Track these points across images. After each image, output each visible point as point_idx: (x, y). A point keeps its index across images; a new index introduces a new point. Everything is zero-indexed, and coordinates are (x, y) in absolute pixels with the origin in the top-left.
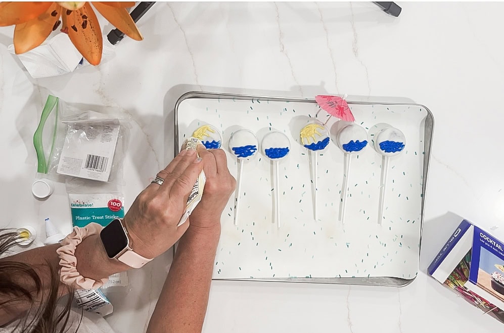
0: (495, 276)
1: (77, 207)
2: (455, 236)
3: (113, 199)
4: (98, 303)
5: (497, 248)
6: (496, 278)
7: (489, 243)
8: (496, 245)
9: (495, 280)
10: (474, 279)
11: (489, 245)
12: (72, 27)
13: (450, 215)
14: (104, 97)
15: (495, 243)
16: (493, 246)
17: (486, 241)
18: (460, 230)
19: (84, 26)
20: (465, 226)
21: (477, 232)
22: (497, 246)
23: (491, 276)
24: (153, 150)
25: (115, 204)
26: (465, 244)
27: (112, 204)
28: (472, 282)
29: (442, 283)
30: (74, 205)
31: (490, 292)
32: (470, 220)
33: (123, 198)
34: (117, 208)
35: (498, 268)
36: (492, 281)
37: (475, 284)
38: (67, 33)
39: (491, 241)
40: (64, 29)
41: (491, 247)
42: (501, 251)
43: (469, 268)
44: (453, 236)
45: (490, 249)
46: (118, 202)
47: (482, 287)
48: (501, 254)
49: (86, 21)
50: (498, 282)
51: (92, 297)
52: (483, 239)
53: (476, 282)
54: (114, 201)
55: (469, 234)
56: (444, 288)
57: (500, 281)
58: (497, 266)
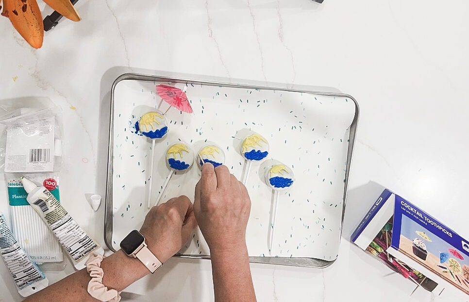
0: (416, 242)
1: (14, 186)
2: (377, 205)
3: (48, 178)
4: (34, 278)
5: (418, 216)
6: (417, 244)
7: (410, 211)
8: (416, 212)
9: (417, 246)
10: (396, 245)
11: (410, 213)
12: (13, 11)
13: (372, 185)
14: (40, 80)
15: (415, 211)
16: (414, 213)
17: (407, 209)
18: (382, 199)
19: (24, 9)
20: (386, 194)
21: (398, 200)
22: (418, 213)
23: (412, 242)
24: (86, 131)
25: (50, 183)
26: (387, 211)
27: (47, 183)
28: (394, 248)
29: (365, 250)
30: (10, 185)
31: (411, 258)
32: (391, 190)
33: (58, 177)
34: (52, 187)
35: (419, 234)
36: (413, 247)
37: (397, 250)
38: (7, 16)
39: (412, 209)
40: (4, 13)
41: (412, 214)
42: (421, 219)
43: (391, 236)
44: (375, 205)
45: (411, 216)
46: (53, 181)
47: (404, 253)
48: (422, 221)
49: (26, 5)
50: (419, 248)
51: (29, 272)
52: (404, 207)
53: (398, 248)
54: (49, 180)
55: (391, 202)
56: (366, 255)
57: (421, 247)
58: (418, 232)
